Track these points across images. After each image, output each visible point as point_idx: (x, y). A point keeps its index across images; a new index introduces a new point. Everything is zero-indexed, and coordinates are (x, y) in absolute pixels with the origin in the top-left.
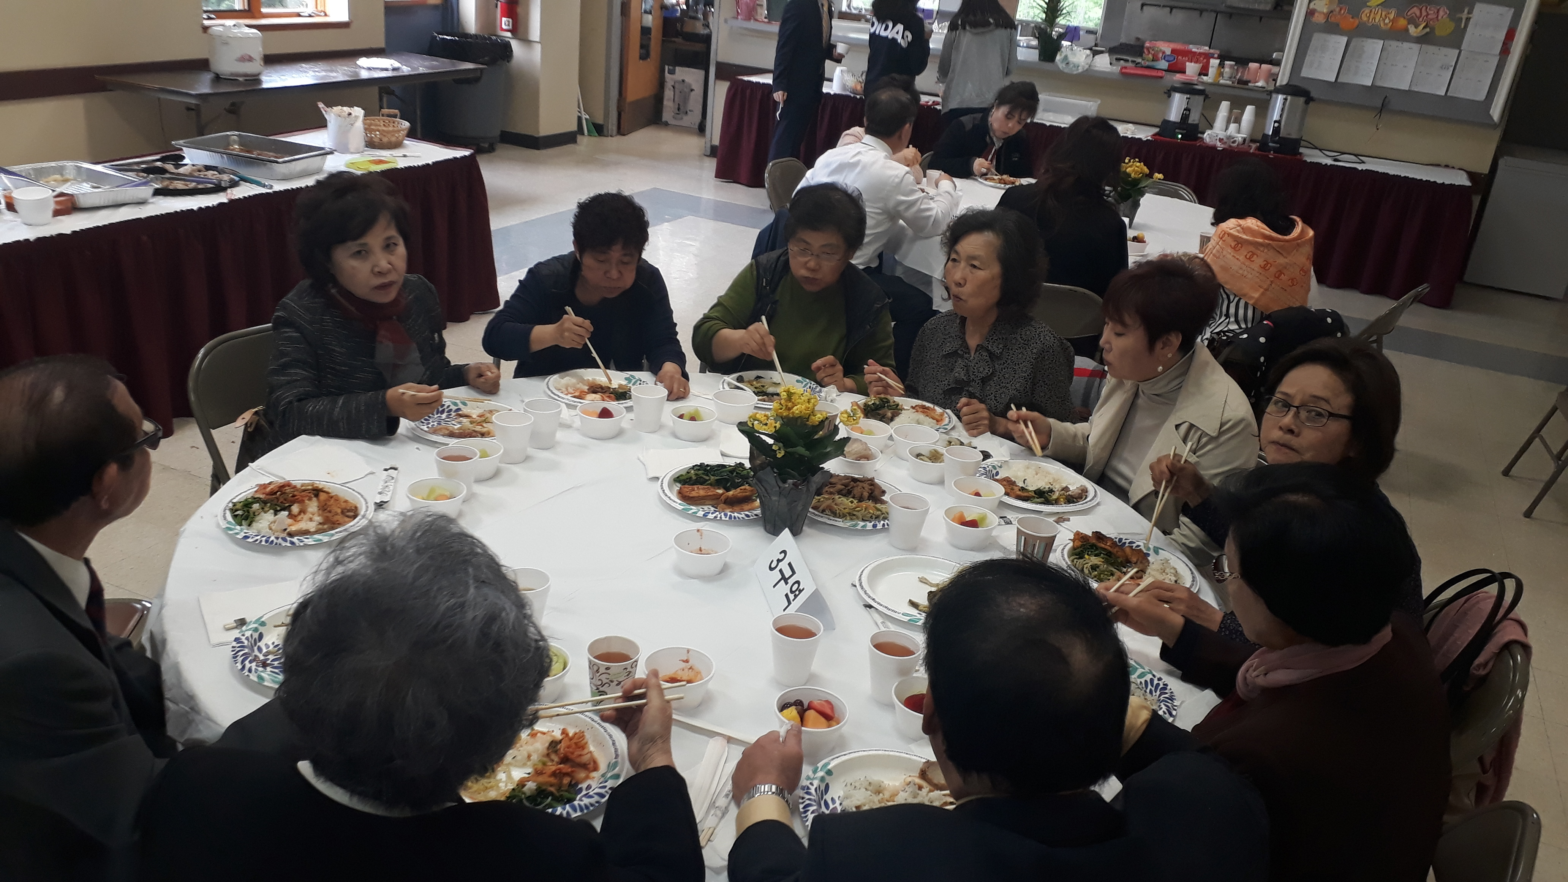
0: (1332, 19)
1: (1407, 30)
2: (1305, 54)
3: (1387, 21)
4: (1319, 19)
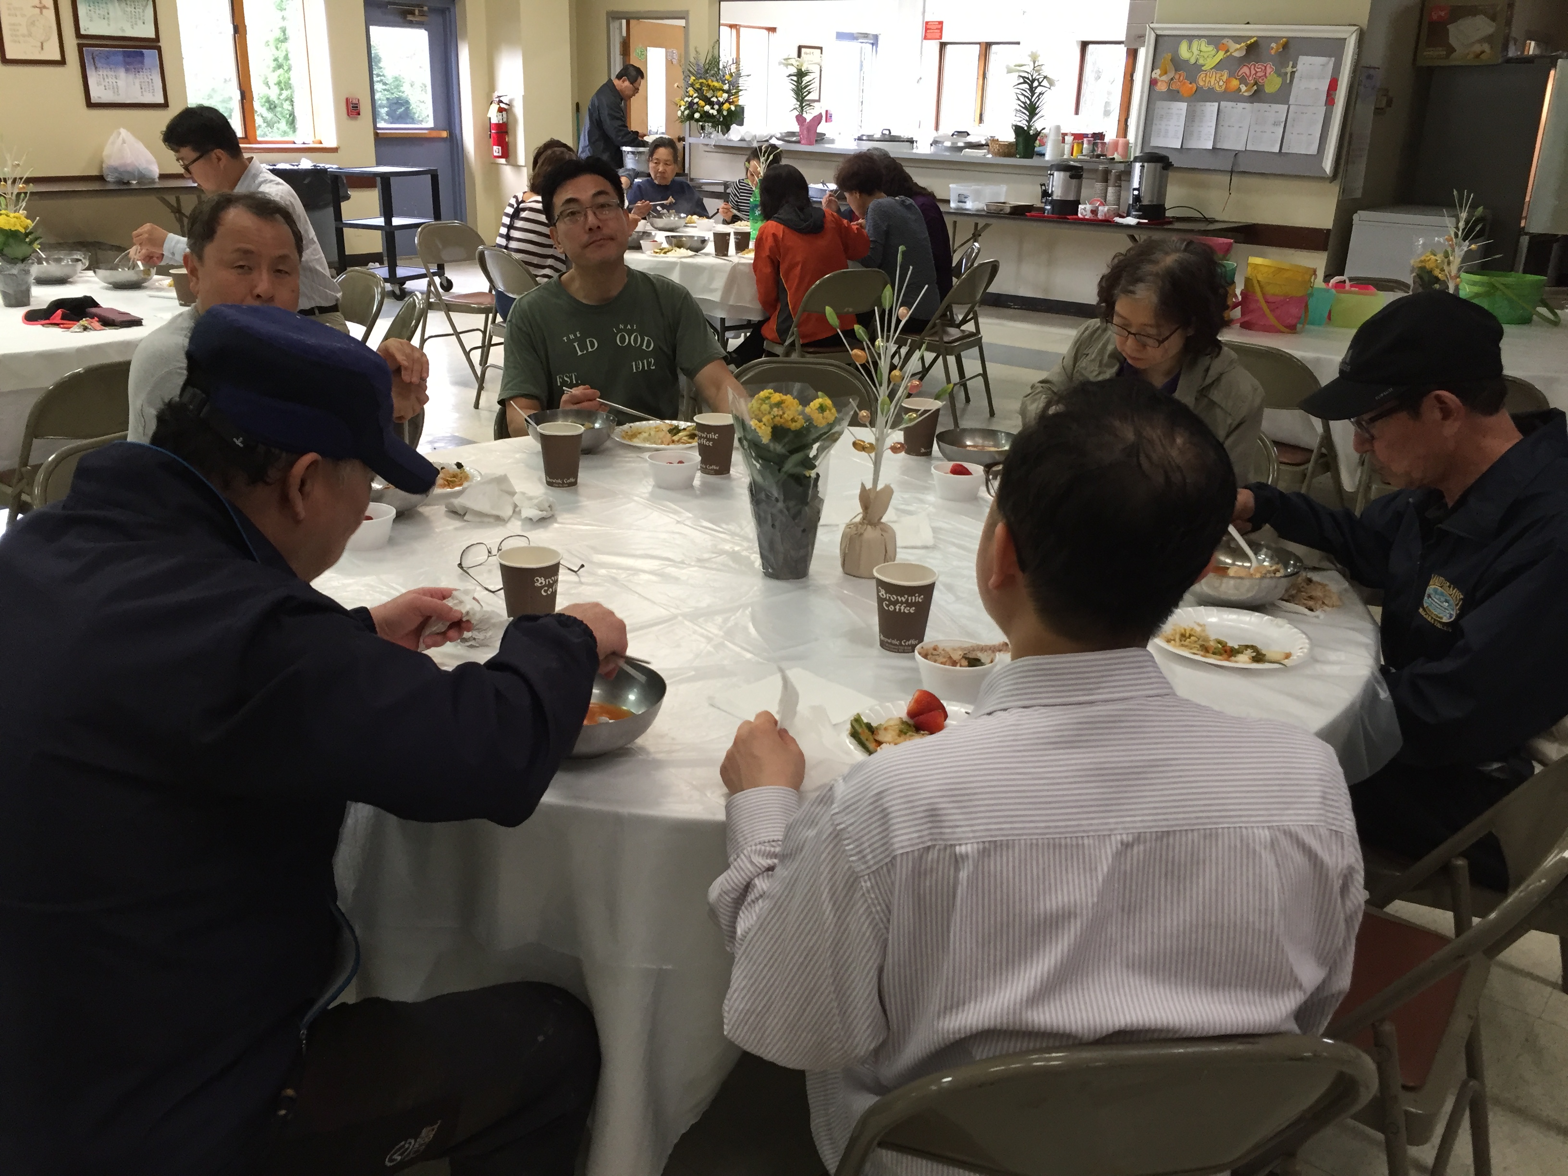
0: (1173, 87)
1: (1239, 90)
2: (1152, 123)
3: (1221, 83)
4: (1162, 87)
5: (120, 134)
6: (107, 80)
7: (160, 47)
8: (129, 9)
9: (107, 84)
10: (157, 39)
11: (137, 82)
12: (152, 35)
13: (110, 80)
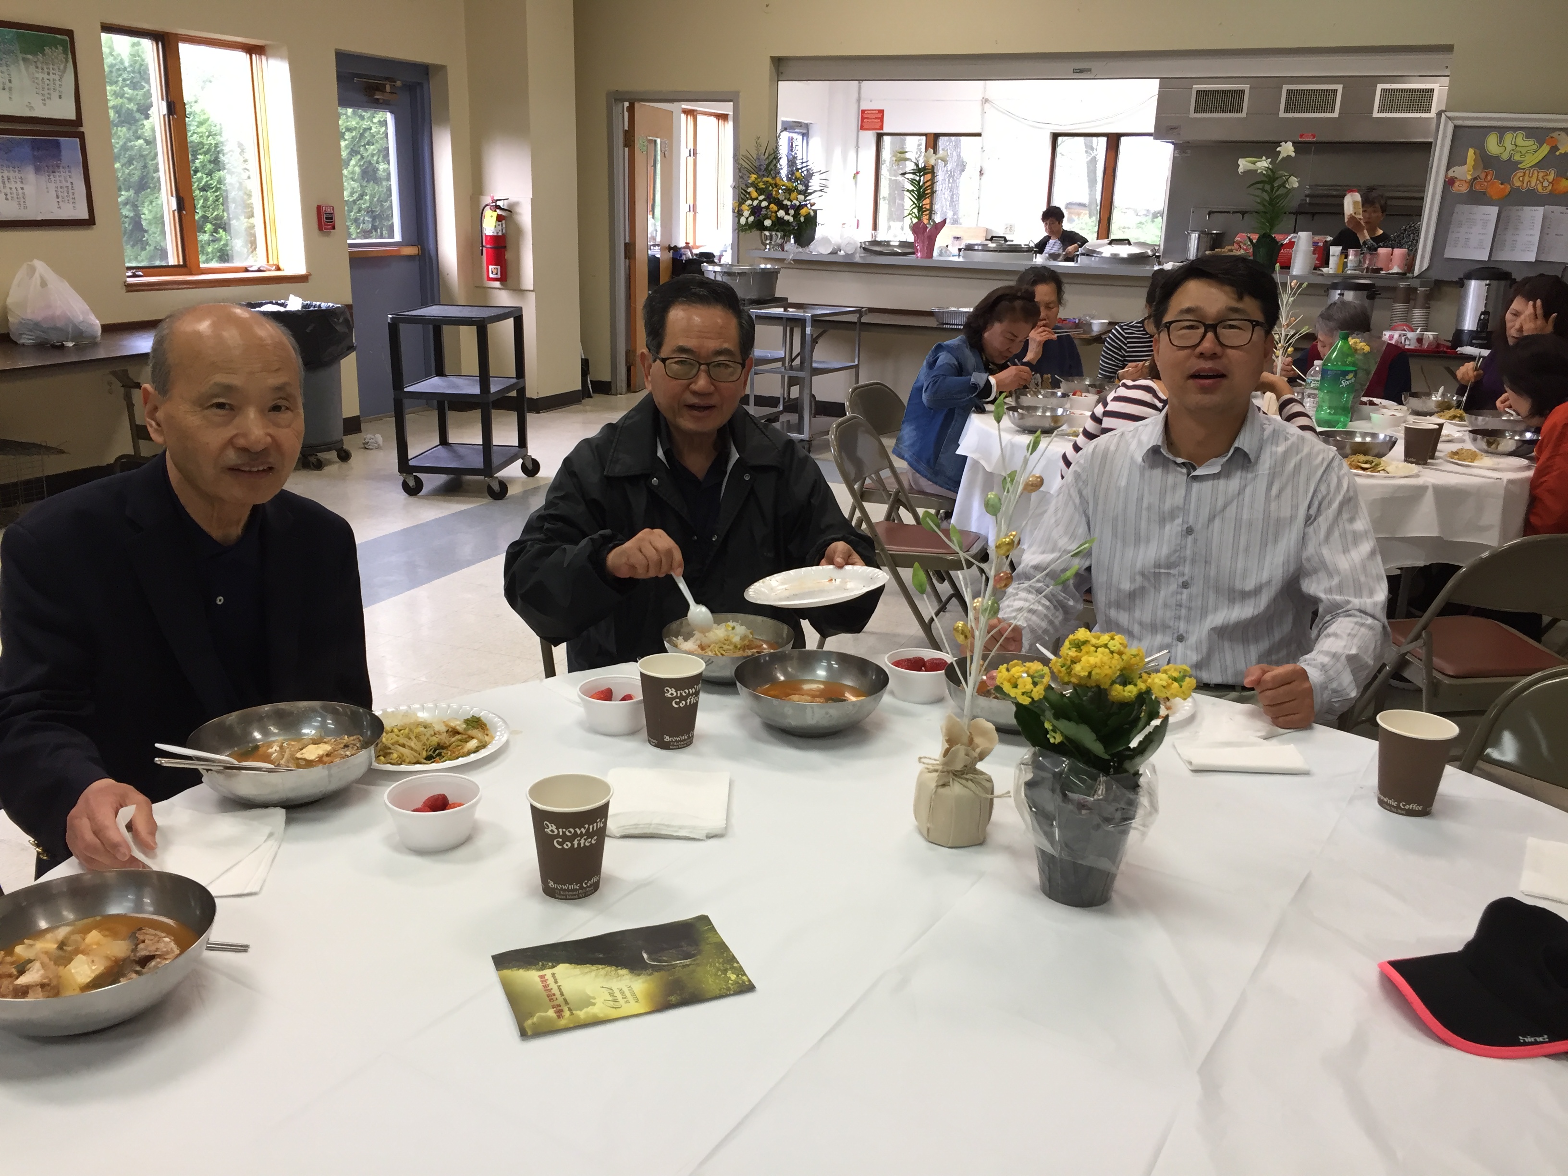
0: (1477, 188)
2: (1447, 231)
3: (1546, 184)
4: (1461, 188)
5: (33, 270)
6: (8, 185)
7: (83, 133)
8: (40, 76)
9: (8, 191)
10: (78, 121)
11: (52, 187)
12: (72, 116)
13: (13, 186)
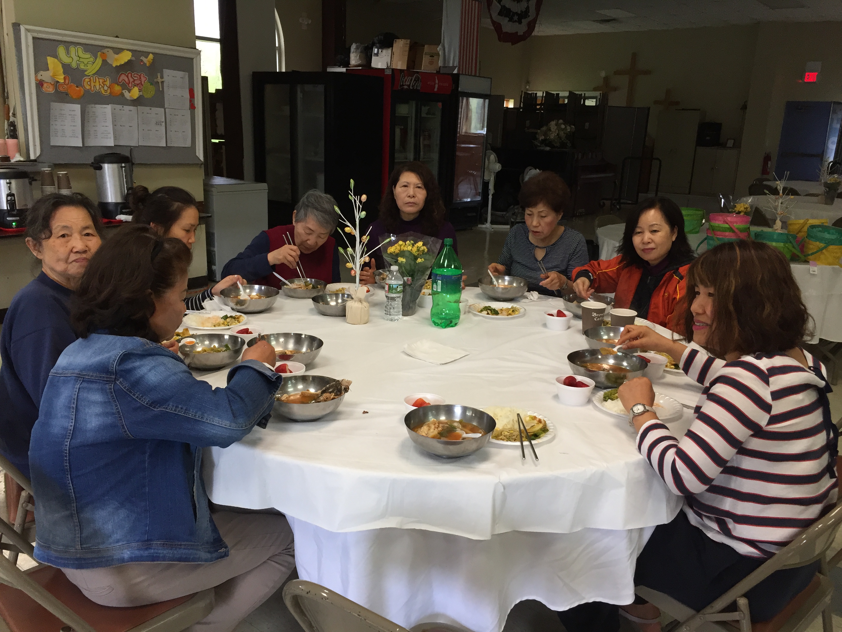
0: (61, 89)
1: (122, 95)
2: (48, 125)
3: (106, 88)
4: (49, 89)
